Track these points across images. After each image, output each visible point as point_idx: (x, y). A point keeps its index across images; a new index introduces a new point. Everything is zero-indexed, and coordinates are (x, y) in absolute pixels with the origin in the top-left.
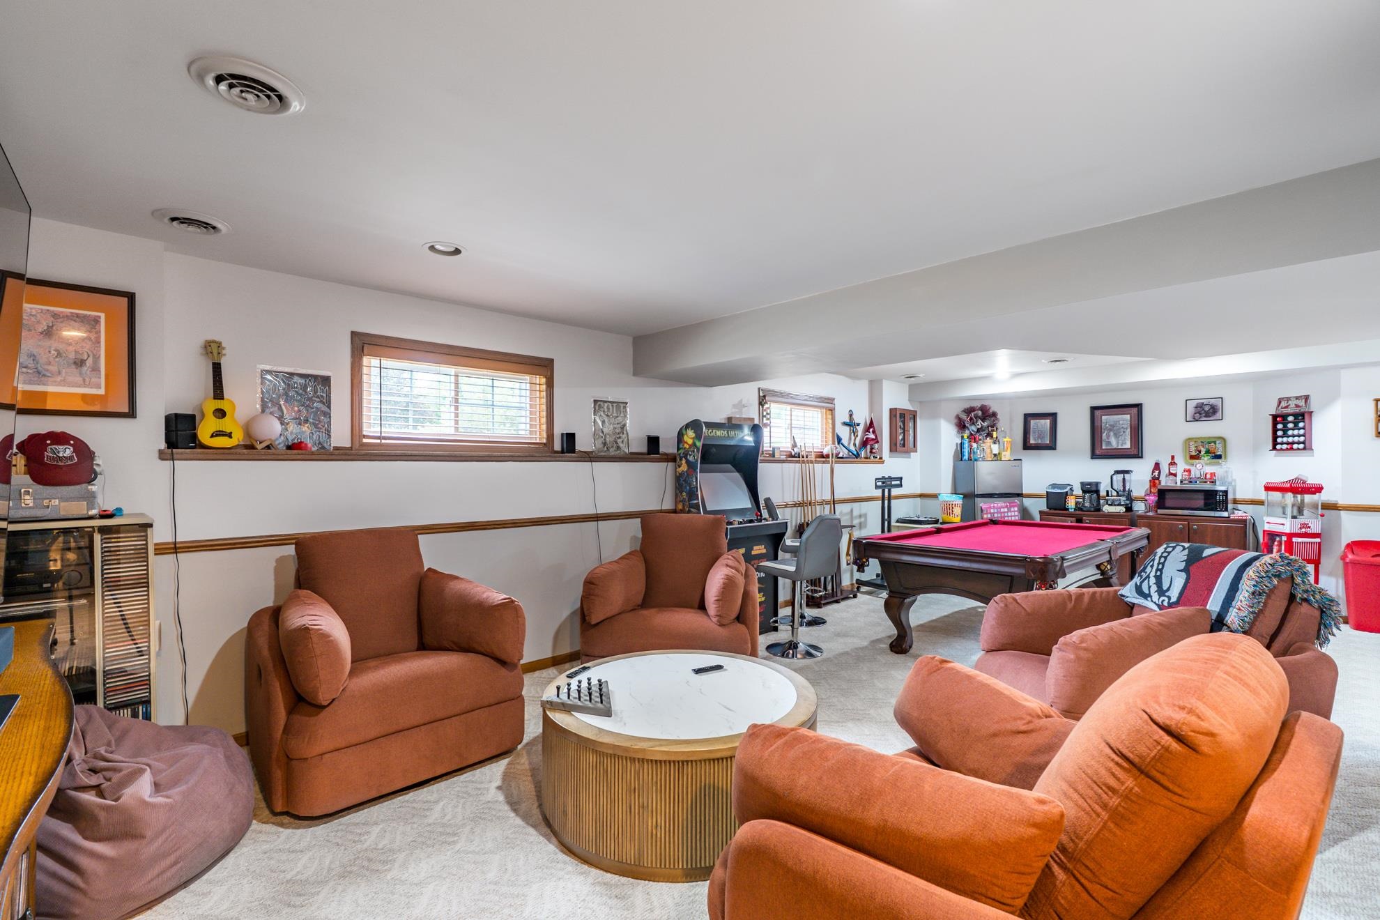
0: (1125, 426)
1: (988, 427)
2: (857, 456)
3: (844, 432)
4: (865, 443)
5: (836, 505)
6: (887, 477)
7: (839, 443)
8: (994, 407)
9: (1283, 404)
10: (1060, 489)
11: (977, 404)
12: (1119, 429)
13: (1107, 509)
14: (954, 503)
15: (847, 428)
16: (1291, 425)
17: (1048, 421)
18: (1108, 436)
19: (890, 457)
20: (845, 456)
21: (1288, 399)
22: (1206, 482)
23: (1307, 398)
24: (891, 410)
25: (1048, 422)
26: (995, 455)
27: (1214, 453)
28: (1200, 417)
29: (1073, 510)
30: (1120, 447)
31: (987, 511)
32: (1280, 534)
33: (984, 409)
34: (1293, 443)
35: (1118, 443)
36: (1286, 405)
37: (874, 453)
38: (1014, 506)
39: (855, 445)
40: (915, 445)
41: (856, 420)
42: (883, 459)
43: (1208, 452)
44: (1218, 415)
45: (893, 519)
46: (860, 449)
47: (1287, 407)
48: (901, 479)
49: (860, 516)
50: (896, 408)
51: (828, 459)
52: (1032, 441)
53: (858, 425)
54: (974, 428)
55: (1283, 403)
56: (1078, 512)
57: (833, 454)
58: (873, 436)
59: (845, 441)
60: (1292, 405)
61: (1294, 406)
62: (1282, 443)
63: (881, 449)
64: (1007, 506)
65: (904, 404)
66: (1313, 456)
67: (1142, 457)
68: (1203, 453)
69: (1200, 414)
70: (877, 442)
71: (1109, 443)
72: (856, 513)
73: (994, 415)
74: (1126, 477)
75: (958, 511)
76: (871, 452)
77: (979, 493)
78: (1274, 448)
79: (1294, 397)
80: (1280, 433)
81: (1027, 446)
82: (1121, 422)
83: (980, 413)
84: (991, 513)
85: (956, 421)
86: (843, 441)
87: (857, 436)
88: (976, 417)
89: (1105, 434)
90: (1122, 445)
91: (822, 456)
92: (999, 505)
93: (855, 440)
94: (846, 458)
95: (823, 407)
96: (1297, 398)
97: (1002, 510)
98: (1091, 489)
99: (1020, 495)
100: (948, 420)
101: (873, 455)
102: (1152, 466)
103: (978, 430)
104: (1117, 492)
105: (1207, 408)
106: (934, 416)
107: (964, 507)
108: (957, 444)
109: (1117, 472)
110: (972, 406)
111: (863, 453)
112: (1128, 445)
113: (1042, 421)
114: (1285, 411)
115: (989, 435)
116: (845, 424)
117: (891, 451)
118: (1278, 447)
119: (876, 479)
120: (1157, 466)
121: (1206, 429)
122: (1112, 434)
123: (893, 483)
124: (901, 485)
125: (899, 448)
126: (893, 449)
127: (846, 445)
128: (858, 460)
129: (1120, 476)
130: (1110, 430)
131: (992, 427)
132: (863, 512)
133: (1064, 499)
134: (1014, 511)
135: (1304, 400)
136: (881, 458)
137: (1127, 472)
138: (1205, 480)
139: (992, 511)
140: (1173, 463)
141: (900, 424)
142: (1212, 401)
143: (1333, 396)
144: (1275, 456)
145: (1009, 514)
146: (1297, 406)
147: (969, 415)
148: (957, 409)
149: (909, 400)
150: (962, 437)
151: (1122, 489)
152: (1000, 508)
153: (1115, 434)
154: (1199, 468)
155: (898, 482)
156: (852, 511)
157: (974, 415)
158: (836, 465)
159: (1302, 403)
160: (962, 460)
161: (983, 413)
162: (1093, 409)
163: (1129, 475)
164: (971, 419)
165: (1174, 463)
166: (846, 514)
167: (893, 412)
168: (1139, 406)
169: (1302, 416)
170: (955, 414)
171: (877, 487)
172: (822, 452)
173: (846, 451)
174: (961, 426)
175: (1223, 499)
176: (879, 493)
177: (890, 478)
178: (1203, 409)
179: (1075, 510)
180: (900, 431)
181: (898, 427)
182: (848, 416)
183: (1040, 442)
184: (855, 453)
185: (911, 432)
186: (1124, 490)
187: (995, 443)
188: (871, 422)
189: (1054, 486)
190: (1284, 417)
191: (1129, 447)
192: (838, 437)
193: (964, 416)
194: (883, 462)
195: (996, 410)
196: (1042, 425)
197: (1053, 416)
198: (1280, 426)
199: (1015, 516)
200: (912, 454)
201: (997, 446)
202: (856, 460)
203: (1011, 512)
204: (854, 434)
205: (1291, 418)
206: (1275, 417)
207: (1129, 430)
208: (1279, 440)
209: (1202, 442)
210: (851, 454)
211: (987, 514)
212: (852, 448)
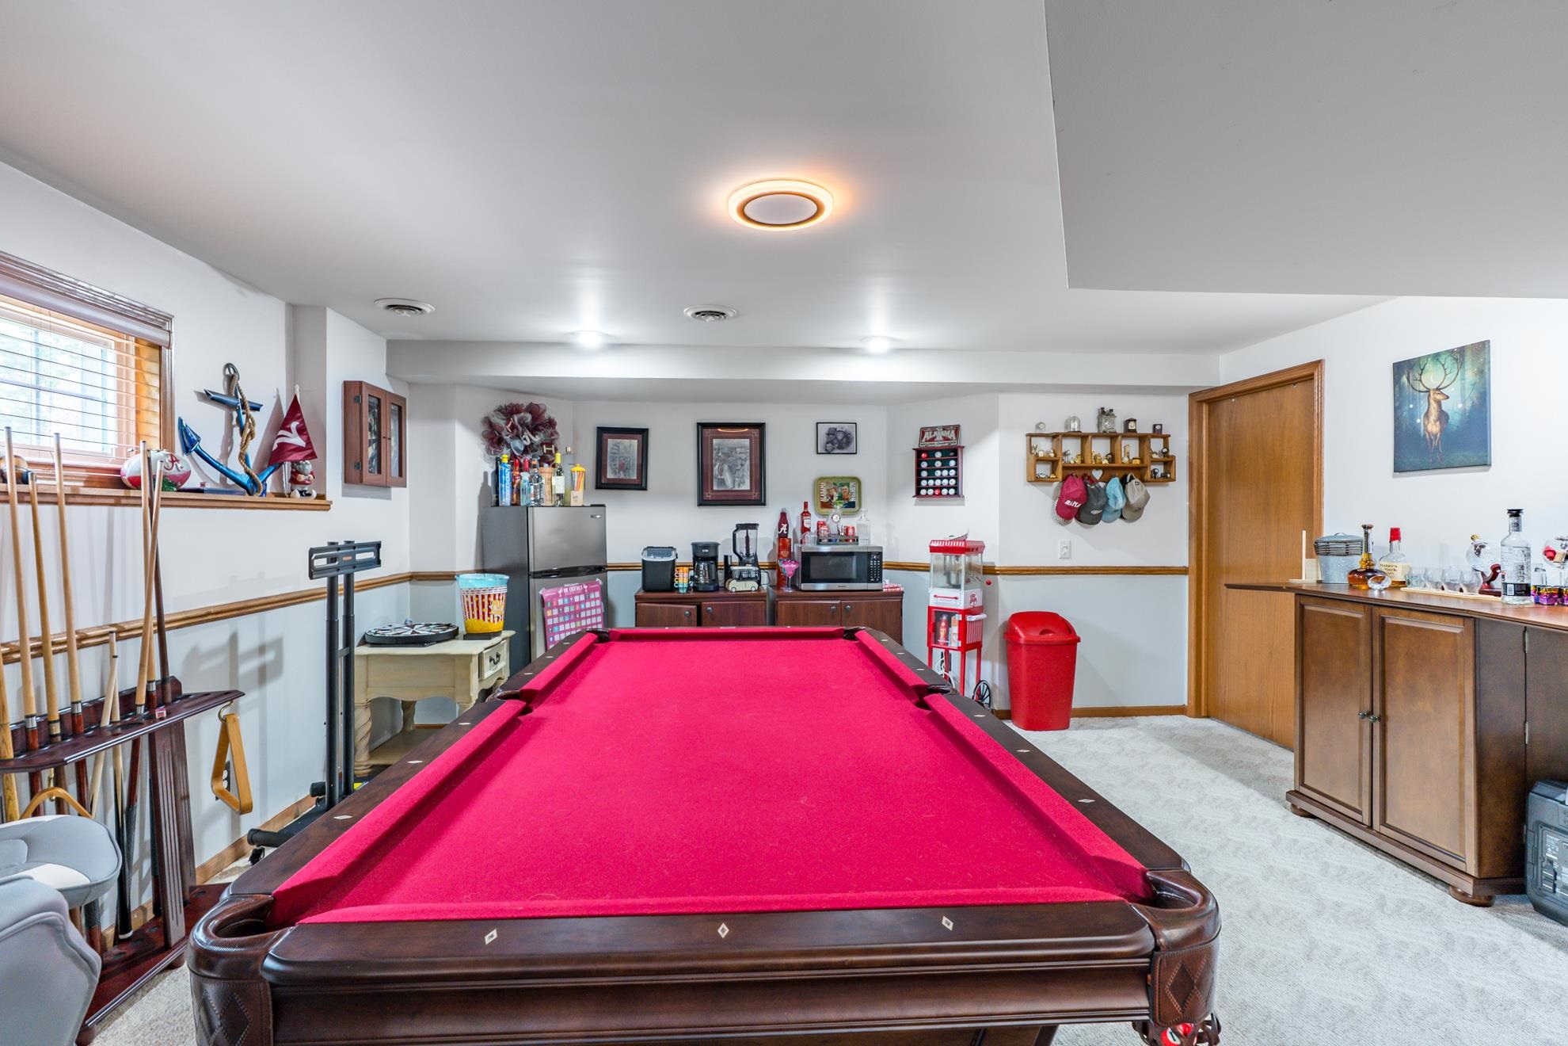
0: (743, 456)
1: (542, 445)
2: (253, 487)
3: (210, 425)
4: (275, 457)
5: (168, 634)
6: (342, 543)
7: (187, 450)
8: (552, 411)
9: (928, 436)
10: (663, 556)
11: (524, 401)
12: (736, 460)
13: (735, 586)
14: (493, 592)
15: (220, 413)
16: (938, 464)
17: (635, 442)
18: (721, 471)
19: (344, 495)
20: (208, 486)
21: (933, 429)
22: (847, 540)
23: (957, 429)
24: (347, 386)
25: (634, 444)
26: (560, 496)
27: (848, 499)
28: (833, 449)
29: (685, 591)
30: (736, 488)
31: (552, 604)
32: (950, 613)
33: (533, 409)
34: (941, 488)
35: (734, 482)
36: (931, 437)
37: (304, 483)
38: (594, 590)
39: (243, 457)
40: (401, 473)
41: (250, 397)
42: (328, 498)
43: (841, 498)
44: (852, 448)
45: (357, 638)
46: (261, 470)
47: (932, 440)
48: (378, 546)
49: (262, 650)
50: (361, 383)
51: (133, 493)
52: (610, 475)
53: (256, 408)
54: (518, 444)
55: (927, 434)
56: (692, 594)
57: (152, 479)
58: (298, 441)
59: (211, 445)
60: (939, 438)
61: (941, 438)
62: (927, 488)
63: (320, 475)
64: (583, 592)
65: (376, 375)
66: (964, 505)
67: (764, 504)
68: (835, 499)
69: (833, 444)
70: (312, 456)
71: (722, 482)
72: (246, 644)
73: (551, 423)
74: (751, 537)
75: (498, 608)
76: (294, 480)
77: (538, 569)
78: (918, 494)
79: (939, 427)
80: (924, 474)
81: (602, 484)
82: (738, 450)
83: (529, 417)
84: (558, 607)
85: (483, 429)
86: (203, 445)
87: (251, 434)
88: (522, 423)
89: (717, 466)
90: (739, 485)
91: (119, 483)
92: (572, 589)
93: (244, 445)
94: (211, 491)
95: (128, 334)
96: (945, 428)
97: (577, 599)
98: (704, 554)
99: (600, 569)
100: (467, 425)
101: (299, 488)
102: (777, 518)
103: (526, 450)
104: (740, 558)
105: (840, 437)
106: (441, 415)
107: (509, 599)
108: (486, 474)
109: (740, 527)
110: (514, 402)
111: (269, 481)
112: (746, 486)
113: (626, 442)
114: (930, 445)
115: (544, 460)
116: (208, 397)
117: (347, 480)
118: (923, 492)
119: (312, 551)
120: (783, 519)
121: (838, 465)
122: (726, 467)
123: (359, 557)
124: (377, 562)
125: (367, 476)
126: (353, 475)
127: (215, 453)
128: (256, 498)
129: (742, 534)
130: (724, 461)
131: (549, 445)
132: (270, 636)
133: (670, 573)
134: (595, 599)
135: (953, 432)
136: (321, 497)
137: (754, 526)
138: (847, 538)
139: (560, 602)
140: (805, 514)
141: (368, 419)
142: (846, 427)
143: (988, 428)
144: (916, 505)
145: (588, 605)
146: (946, 439)
147: (508, 420)
148: (487, 405)
149: (387, 374)
150: (498, 461)
151: (745, 553)
152: (573, 596)
153: (730, 468)
154: (836, 520)
155: (371, 555)
156: (234, 640)
157: (519, 420)
158: (162, 510)
159: (951, 435)
160: (497, 504)
161: (534, 419)
162: (702, 426)
163: (753, 531)
164: (513, 427)
165: (808, 512)
166: (213, 653)
167: (352, 391)
168: (760, 427)
169: (953, 452)
170: (482, 416)
171: (313, 573)
172: (118, 471)
173: (216, 475)
174: (494, 439)
175: (877, 565)
176: (322, 583)
177: (351, 545)
178: (836, 438)
179: (689, 589)
180: (369, 436)
181: (365, 427)
182: (221, 377)
183: (622, 476)
184: (245, 479)
185: (393, 443)
186: (748, 555)
187: (559, 474)
188: (295, 407)
189: (650, 550)
190: (931, 452)
191: (749, 489)
192: (184, 431)
193: (499, 421)
194: (327, 507)
195: (552, 416)
196: (625, 447)
197: (642, 433)
198: (924, 465)
199: (596, 607)
200: (394, 490)
201: (561, 479)
202: (247, 498)
203: (590, 600)
204: (242, 431)
205: (938, 455)
206: (919, 452)
207: (748, 462)
208: (924, 483)
209: (835, 484)
210: (230, 482)
211: (552, 608)
212: (235, 466)
